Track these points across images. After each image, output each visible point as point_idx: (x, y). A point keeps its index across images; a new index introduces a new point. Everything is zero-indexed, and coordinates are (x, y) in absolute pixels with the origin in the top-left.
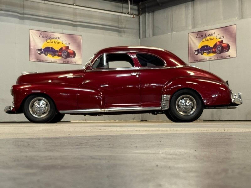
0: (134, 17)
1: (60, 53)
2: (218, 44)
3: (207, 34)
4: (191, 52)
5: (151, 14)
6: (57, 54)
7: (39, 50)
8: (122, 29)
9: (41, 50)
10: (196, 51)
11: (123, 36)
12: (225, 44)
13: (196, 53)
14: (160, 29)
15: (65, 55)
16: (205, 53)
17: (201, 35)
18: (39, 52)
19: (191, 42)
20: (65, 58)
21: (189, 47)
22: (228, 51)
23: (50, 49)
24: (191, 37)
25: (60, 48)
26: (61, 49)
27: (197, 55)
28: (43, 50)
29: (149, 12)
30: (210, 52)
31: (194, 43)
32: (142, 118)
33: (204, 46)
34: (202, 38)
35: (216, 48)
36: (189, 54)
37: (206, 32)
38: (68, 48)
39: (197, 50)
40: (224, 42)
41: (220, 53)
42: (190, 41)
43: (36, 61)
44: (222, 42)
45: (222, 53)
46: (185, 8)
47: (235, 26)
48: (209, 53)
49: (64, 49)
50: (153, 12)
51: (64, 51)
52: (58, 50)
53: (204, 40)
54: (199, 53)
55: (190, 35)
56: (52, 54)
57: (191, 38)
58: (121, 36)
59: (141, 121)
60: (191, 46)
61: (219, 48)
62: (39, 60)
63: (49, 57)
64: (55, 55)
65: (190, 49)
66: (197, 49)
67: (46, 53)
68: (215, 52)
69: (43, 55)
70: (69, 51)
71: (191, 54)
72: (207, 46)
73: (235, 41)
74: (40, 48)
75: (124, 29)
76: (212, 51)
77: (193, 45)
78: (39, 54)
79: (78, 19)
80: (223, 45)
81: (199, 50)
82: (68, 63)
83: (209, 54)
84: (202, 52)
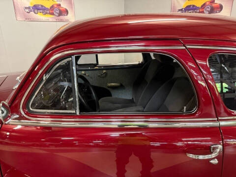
1: (52, 10)
2: (208, 3)
6: (48, 12)
7: (26, 8)
9: (29, 8)
10: (179, 10)
12: (215, 5)
15: (57, 13)
18: (27, 10)
19: (175, 1)
20: (57, 16)
22: (219, 12)
23: (40, 6)
25: (51, 5)
26: (52, 7)
28: (31, 8)
31: (178, 2)
33: (190, 6)
35: (204, 8)
38: (59, 5)
39: (181, 10)
40: (216, 2)
43: (25, 21)
44: (213, 1)
49: (55, 6)
51: (56, 9)
52: (49, 8)
56: (43, 12)
61: (208, 8)
62: (28, 19)
63: (40, 16)
64: (46, 13)
65: (173, 8)
66: (181, 8)
67: (36, 11)
69: (32, 13)
70: (61, 8)
72: (194, 6)
74: (27, 6)
76: (198, 11)
77: (176, 4)
78: (27, 12)
80: (213, 5)
81: (183, 9)
82: (62, 21)
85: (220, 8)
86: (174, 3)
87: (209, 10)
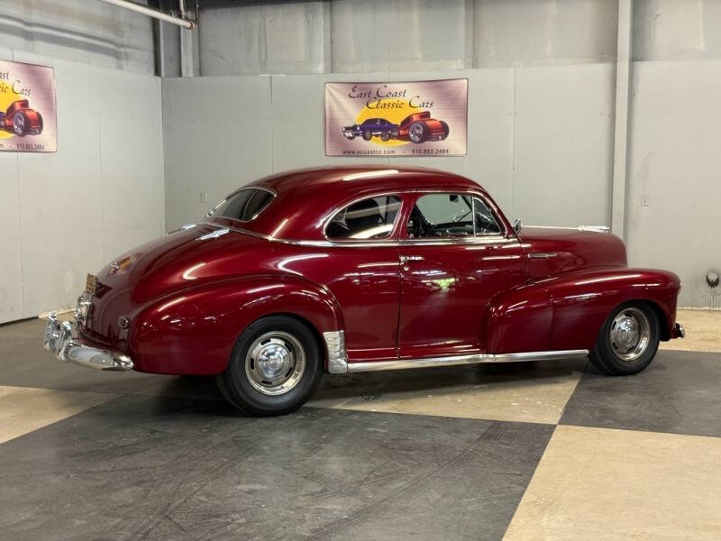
0: (191, 27)
1: (9, 119)
2: (415, 118)
3: (383, 91)
4: (331, 129)
6: (3, 123)
8: (123, 50)
10: (347, 129)
11: (125, 67)
12: (433, 122)
13: (349, 134)
14: (222, 58)
15: (20, 126)
16: (377, 136)
17: (363, 92)
19: (335, 106)
20: (20, 136)
21: (328, 117)
22: (443, 139)
24: (334, 92)
25: (8, 105)
26: (11, 110)
27: (350, 138)
30: (391, 137)
31: (343, 109)
33: (374, 120)
34: (367, 99)
35: (408, 128)
36: (328, 135)
37: (379, 86)
38: (25, 104)
39: (354, 128)
40: (432, 117)
41: (422, 141)
42: (330, 103)
44: (426, 115)
45: (426, 142)
46: (306, 16)
47: (465, 81)
48: (387, 137)
49: (18, 107)
51: (18, 114)
52: (5, 112)
53: (372, 105)
54: (358, 135)
55: (330, 89)
57: (331, 94)
58: (120, 67)
60: (331, 115)
61: (418, 128)
65: (330, 123)
66: (351, 125)
68: (405, 138)
70: (27, 113)
71: (331, 134)
72: (383, 121)
73: (464, 116)
75: (128, 50)
76: (396, 134)
77: (339, 114)
79: (36, 16)
80: (429, 123)
81: (358, 128)
82: (28, 148)
83: (387, 140)
84: (368, 134)
85: (443, 130)
86: (331, 111)
87: (421, 132)
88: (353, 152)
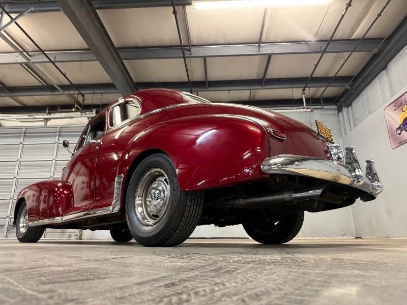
0: (312, 111)
5: (350, 108)
10: (397, 129)
13: (399, 132)
14: (359, 120)
17: (400, 104)
19: (390, 119)
21: (389, 127)
24: (388, 112)
27: (400, 134)
29: (348, 107)
31: (393, 119)
32: (356, 234)
34: (401, 107)
36: (390, 137)
37: (404, 96)
39: (399, 128)
42: (388, 119)
46: (379, 81)
50: (351, 104)
53: (404, 109)
54: (402, 130)
57: (388, 114)
59: (357, 238)
60: (390, 124)
65: (390, 129)
66: (398, 126)
71: (392, 135)
77: (392, 123)
81: (401, 126)
88: (403, 142)
